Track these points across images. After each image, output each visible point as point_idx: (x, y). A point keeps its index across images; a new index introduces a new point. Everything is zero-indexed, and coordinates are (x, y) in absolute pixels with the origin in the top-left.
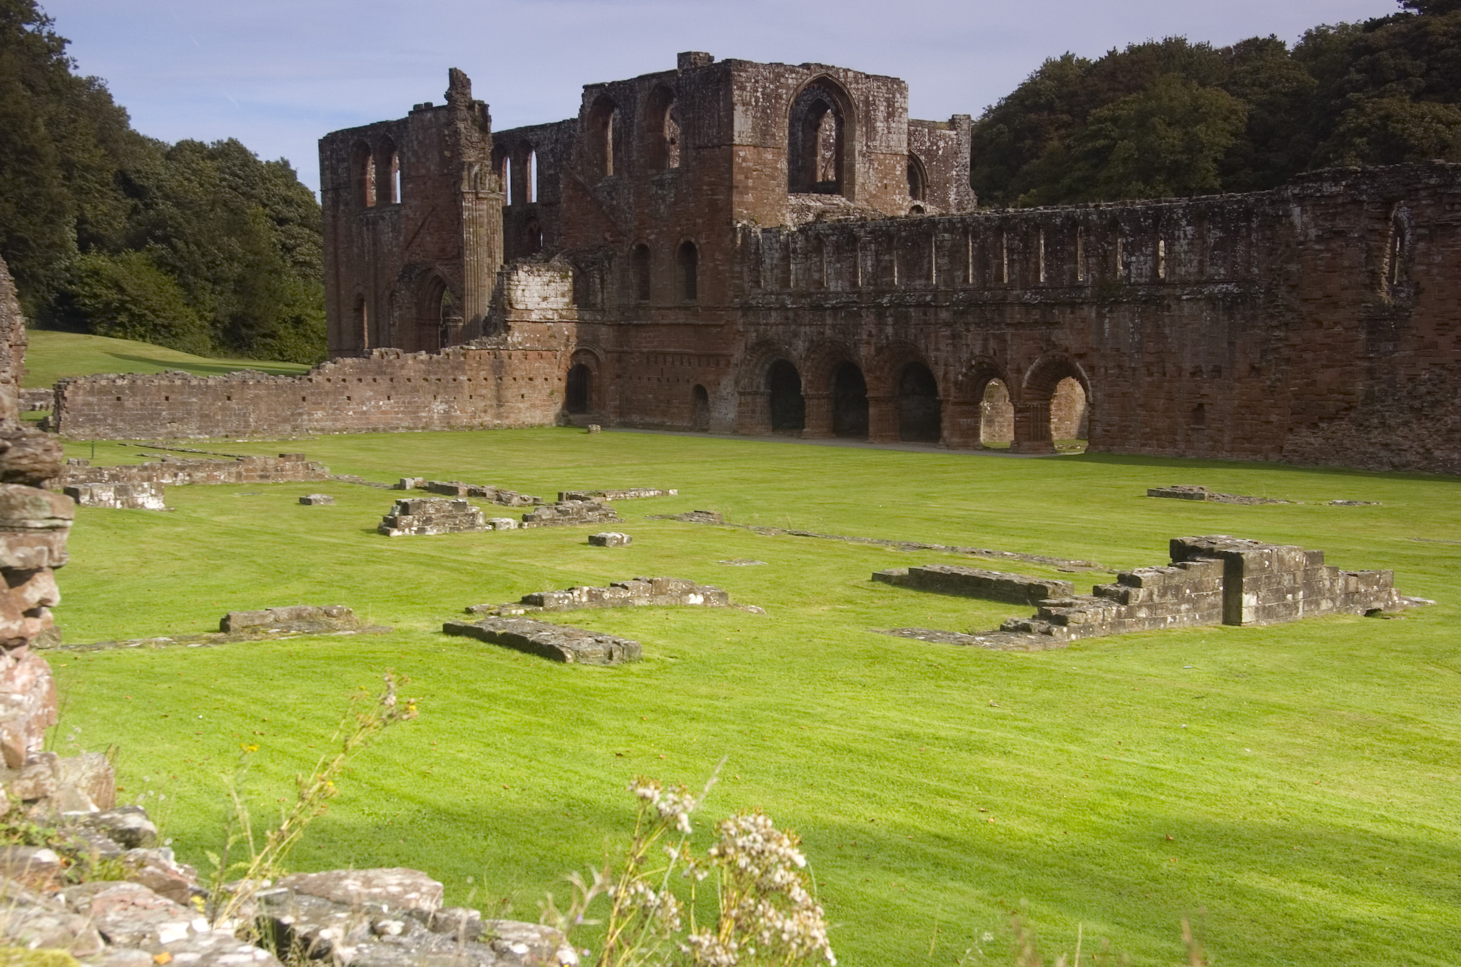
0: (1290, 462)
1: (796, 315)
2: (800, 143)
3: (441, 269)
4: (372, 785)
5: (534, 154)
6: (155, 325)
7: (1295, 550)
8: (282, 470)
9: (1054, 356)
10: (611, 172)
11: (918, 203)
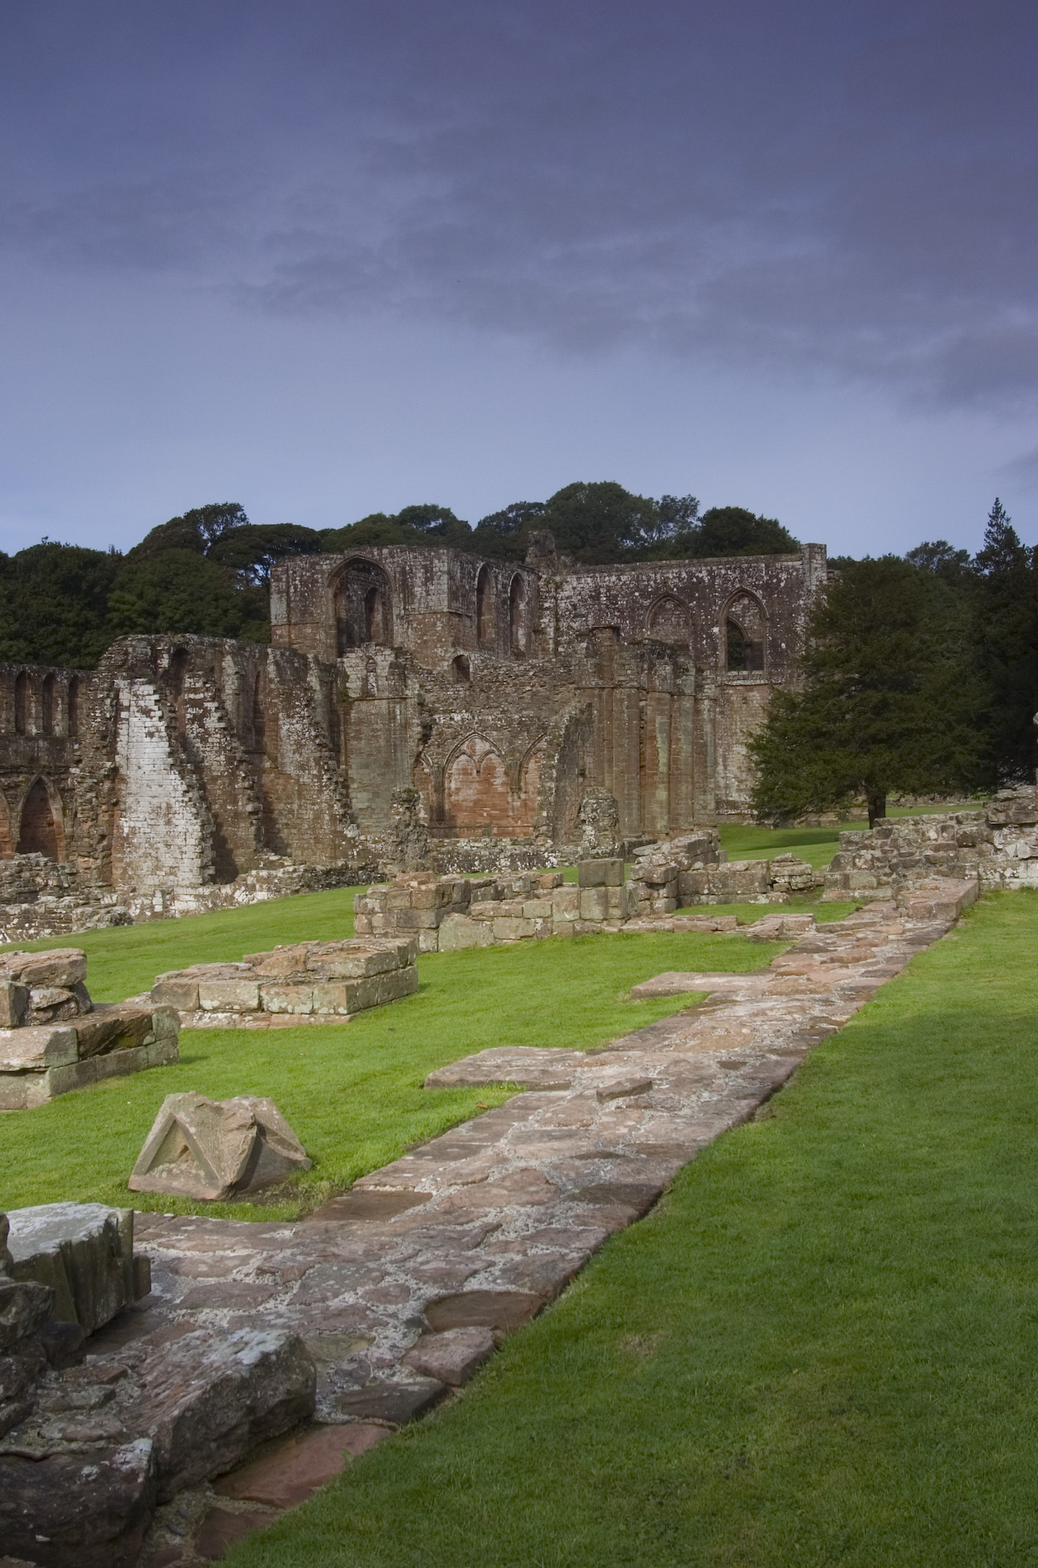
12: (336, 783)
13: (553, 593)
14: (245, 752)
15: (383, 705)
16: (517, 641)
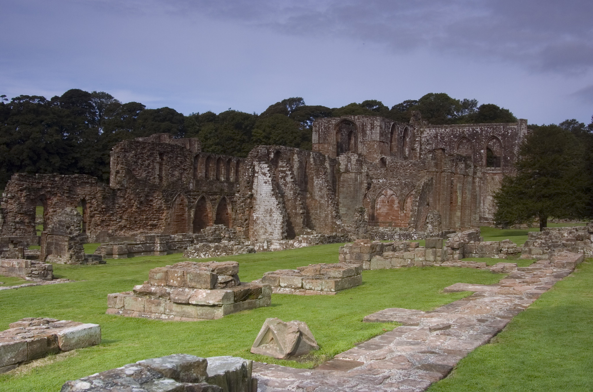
12: (334, 204)
13: (420, 135)
14: (300, 191)
15: (353, 175)
16: (405, 153)
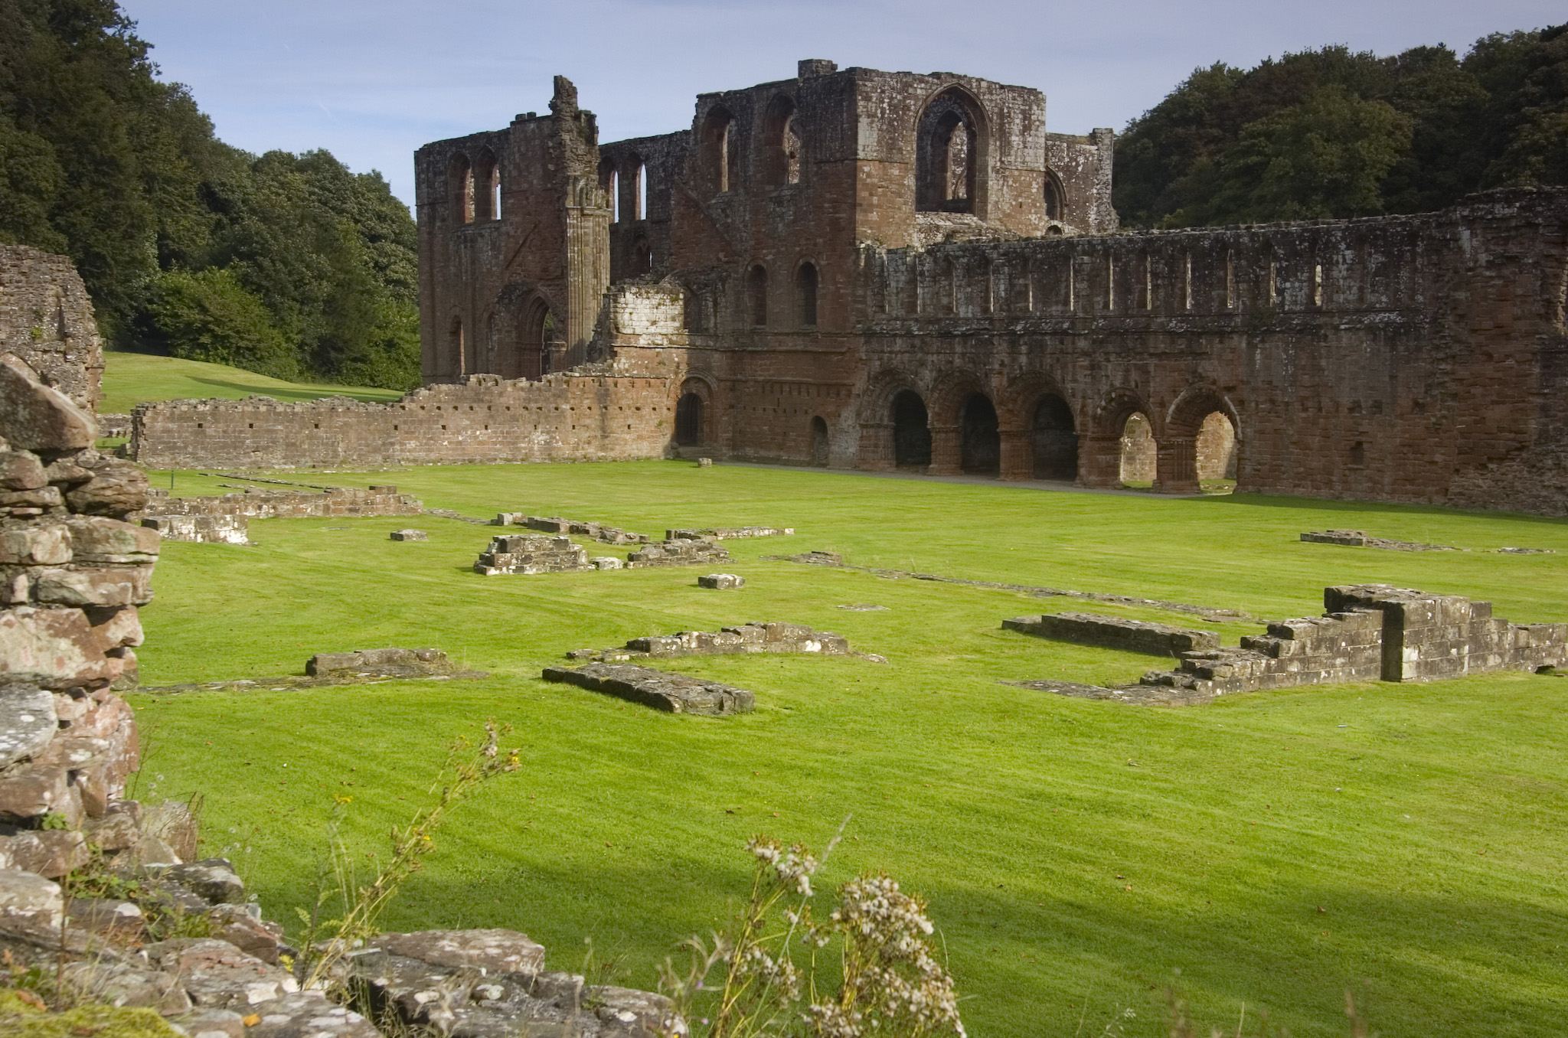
0: (1456, 506)
1: (923, 342)
2: (929, 158)
3: (543, 290)
4: (466, 841)
5: (644, 167)
6: (239, 348)
7: (1460, 601)
8: (372, 503)
9: (1200, 389)
10: (725, 188)
11: (1055, 223)
